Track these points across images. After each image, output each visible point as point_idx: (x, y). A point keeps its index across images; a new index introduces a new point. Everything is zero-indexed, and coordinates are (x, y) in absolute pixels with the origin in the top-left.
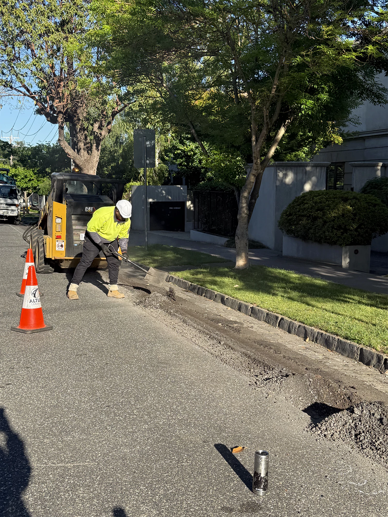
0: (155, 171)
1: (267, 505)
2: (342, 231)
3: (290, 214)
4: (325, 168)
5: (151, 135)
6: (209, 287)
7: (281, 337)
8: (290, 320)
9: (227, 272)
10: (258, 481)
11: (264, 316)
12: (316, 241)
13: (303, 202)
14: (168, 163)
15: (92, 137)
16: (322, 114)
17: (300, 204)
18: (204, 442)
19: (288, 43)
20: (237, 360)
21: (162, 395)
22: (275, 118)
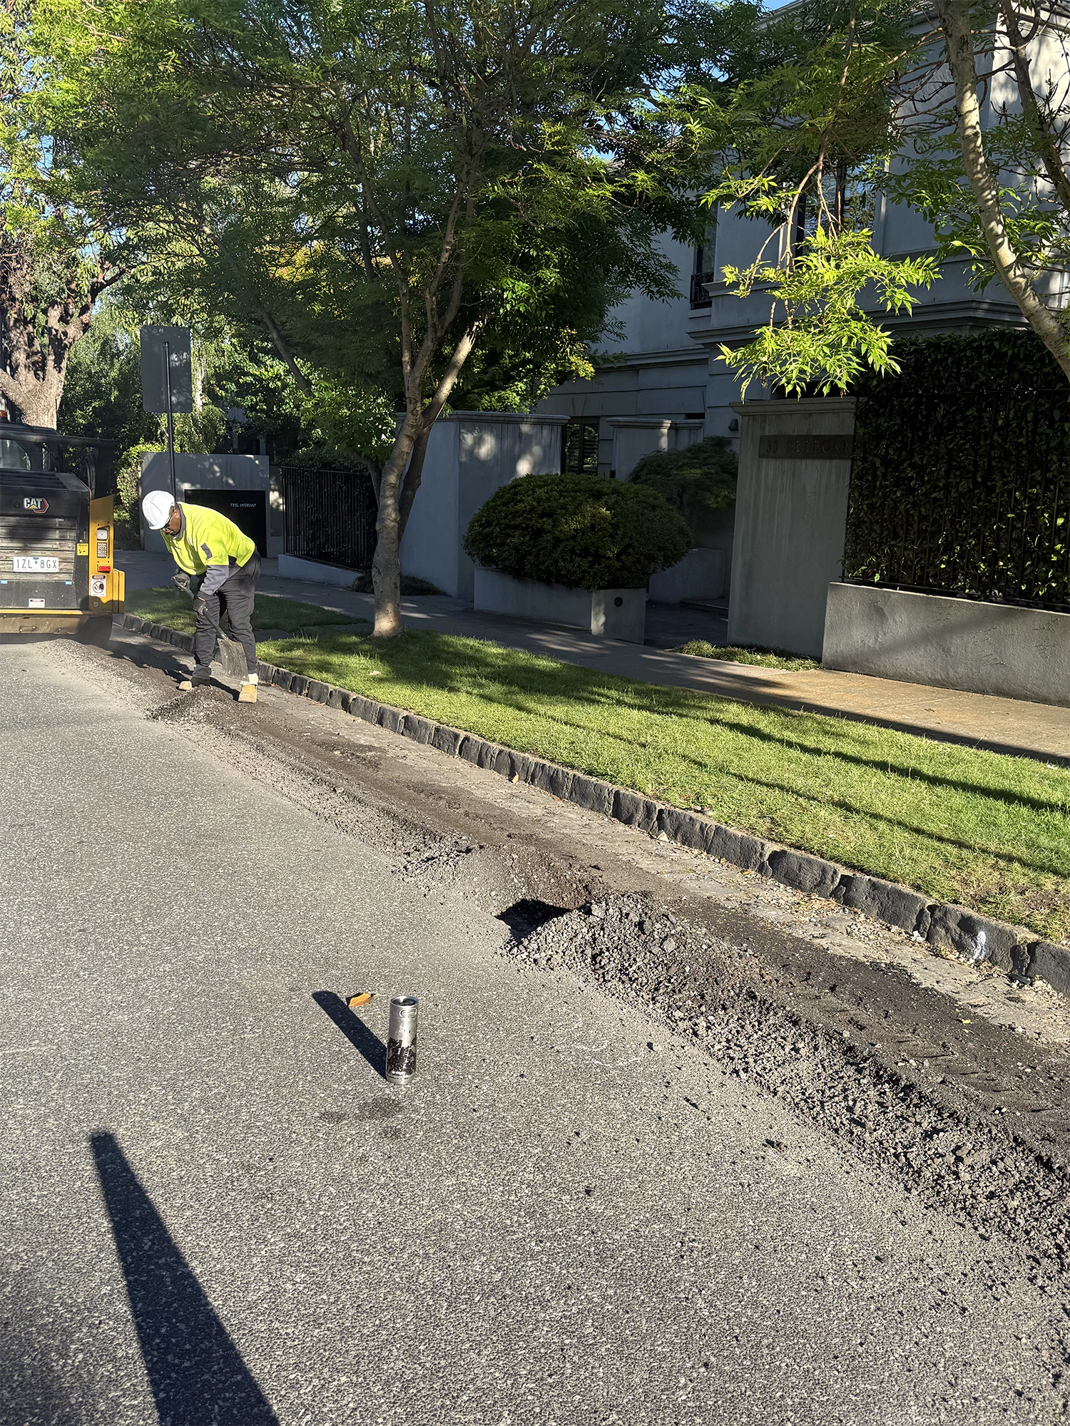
0: (195, 421)
1: (413, 1101)
2: (590, 559)
3: (488, 524)
4: (560, 428)
5: (180, 340)
6: (316, 677)
7: (463, 776)
8: (482, 741)
9: (355, 643)
10: (396, 1056)
11: (430, 734)
12: (540, 580)
13: (514, 499)
14: (225, 403)
15: (46, 340)
16: (547, 312)
17: (508, 503)
18: (292, 990)
19: (472, 156)
20: (368, 825)
21: (204, 903)
22: (450, 317)
